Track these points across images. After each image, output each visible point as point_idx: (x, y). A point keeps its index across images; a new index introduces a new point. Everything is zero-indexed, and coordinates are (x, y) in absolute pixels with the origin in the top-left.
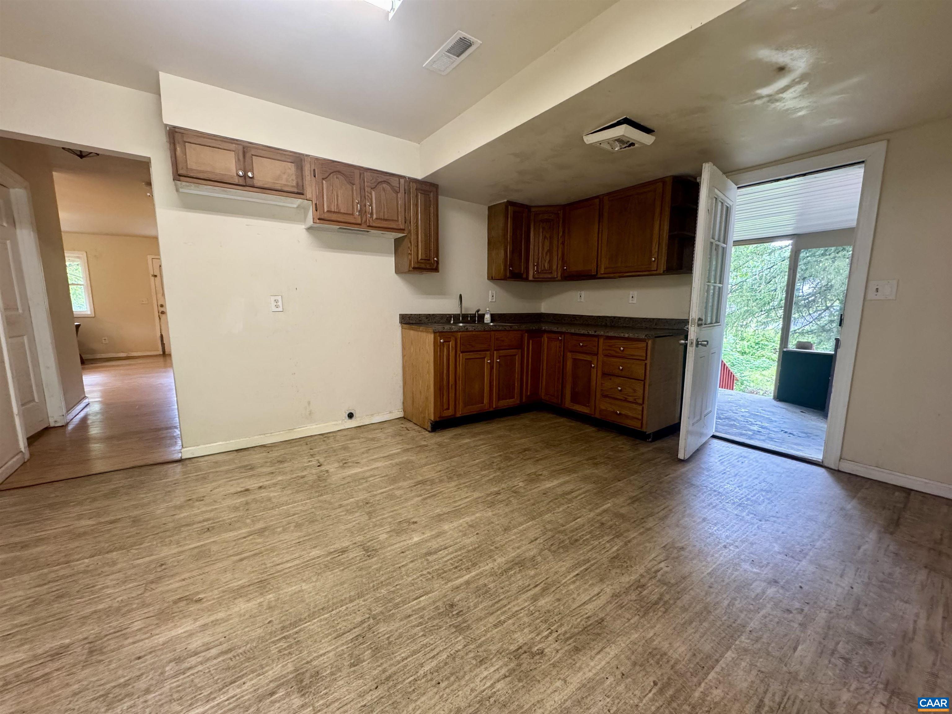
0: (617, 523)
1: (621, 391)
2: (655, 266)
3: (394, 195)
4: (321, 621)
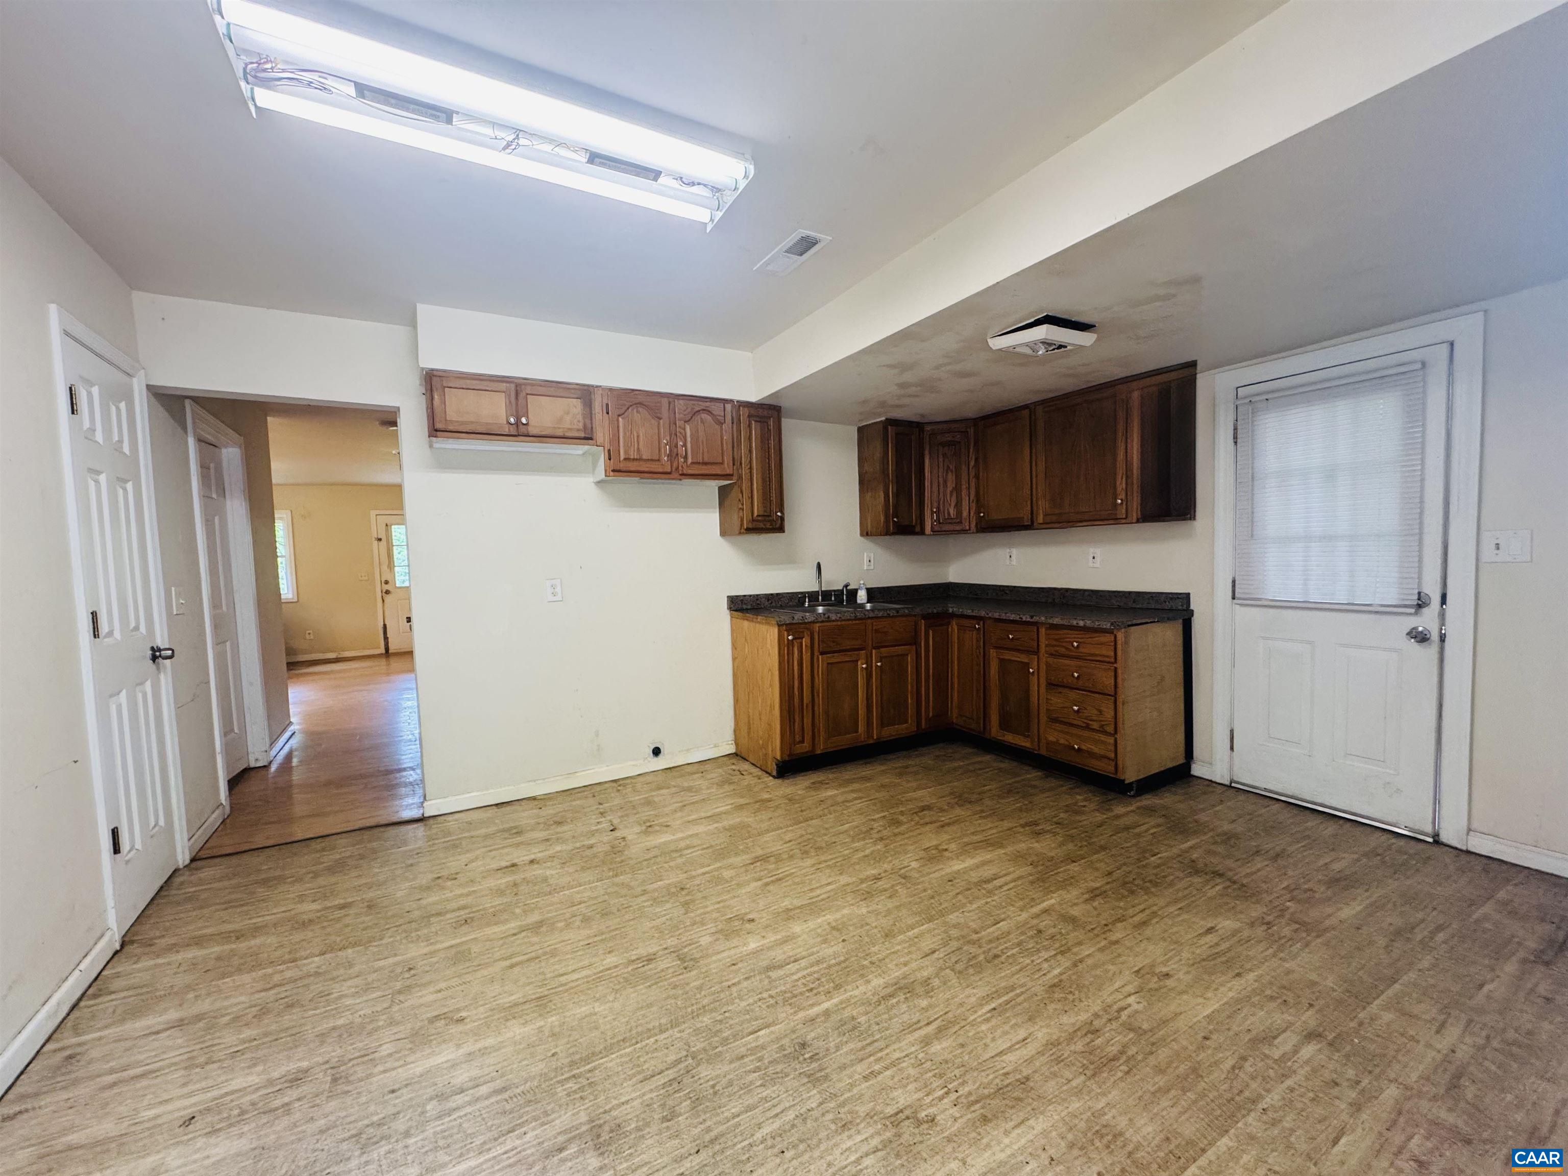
0: (1063, 931)
1: (1078, 711)
2: (1124, 511)
3: (718, 427)
4: (622, 1056)
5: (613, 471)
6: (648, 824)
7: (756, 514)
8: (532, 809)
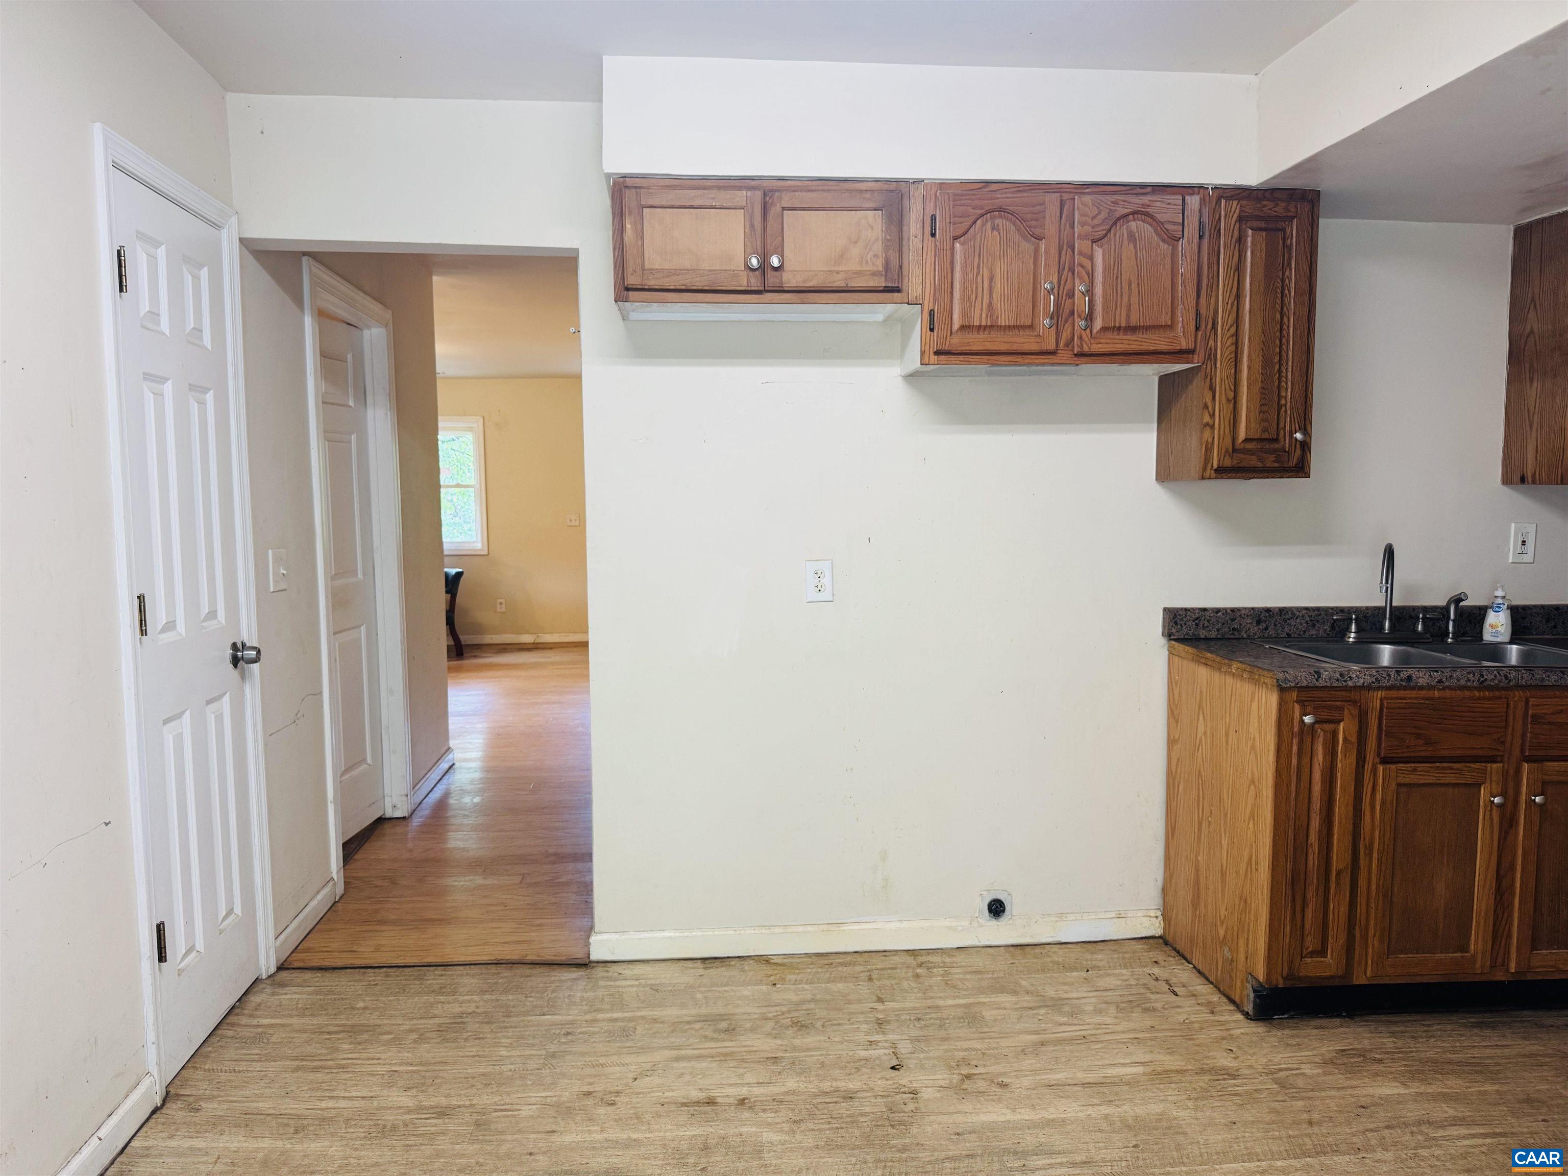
3: (1166, 248)
5: (938, 353)
6: (965, 1071)
7: (1242, 435)
8: (759, 983)
